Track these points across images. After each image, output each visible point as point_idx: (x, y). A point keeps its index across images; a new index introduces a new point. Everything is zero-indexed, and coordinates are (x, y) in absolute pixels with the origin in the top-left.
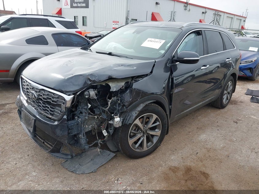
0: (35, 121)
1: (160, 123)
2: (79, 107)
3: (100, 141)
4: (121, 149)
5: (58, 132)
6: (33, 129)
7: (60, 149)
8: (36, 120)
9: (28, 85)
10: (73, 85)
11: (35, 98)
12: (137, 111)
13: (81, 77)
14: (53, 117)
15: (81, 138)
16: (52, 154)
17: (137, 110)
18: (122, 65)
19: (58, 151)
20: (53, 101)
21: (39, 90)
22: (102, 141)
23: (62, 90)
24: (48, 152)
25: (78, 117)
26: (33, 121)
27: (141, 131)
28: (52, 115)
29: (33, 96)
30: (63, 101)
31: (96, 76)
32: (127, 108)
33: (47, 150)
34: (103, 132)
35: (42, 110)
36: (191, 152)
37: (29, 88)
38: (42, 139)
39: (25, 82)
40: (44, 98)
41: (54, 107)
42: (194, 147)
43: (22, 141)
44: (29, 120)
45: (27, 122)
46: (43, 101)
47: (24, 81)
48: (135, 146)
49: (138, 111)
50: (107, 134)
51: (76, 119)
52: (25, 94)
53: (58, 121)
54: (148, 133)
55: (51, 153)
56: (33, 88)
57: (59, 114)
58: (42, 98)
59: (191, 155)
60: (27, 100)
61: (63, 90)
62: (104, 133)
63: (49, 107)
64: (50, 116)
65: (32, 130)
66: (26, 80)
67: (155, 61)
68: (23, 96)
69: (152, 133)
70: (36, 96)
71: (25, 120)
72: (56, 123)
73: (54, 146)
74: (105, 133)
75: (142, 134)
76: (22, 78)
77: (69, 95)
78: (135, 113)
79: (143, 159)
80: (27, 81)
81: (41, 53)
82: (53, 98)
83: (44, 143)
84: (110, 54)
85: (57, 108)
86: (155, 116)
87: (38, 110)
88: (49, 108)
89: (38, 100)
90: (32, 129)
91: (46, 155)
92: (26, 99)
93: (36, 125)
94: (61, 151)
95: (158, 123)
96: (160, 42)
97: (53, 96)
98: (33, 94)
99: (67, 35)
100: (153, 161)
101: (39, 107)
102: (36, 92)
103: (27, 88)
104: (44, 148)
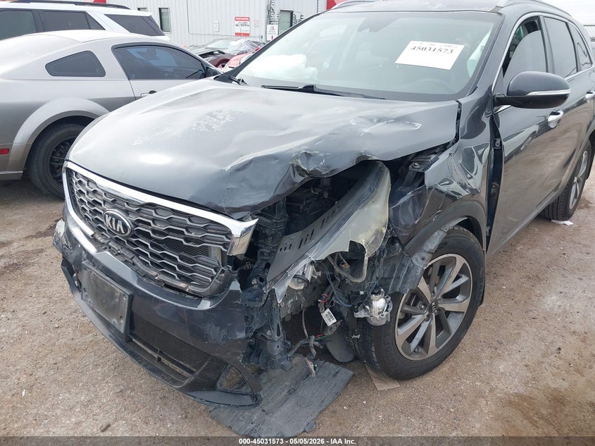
0: (131, 298)
1: (469, 277)
2: (262, 250)
3: (313, 341)
4: (375, 360)
5: (215, 332)
6: (126, 322)
7: (218, 380)
8: (135, 295)
9: (95, 192)
10: (252, 187)
11: (126, 231)
12: (425, 251)
13: (274, 162)
14: (191, 288)
15: (273, 341)
16: (193, 394)
17: (425, 248)
18: (380, 120)
19: (212, 387)
20: (188, 239)
21: (137, 206)
22: (319, 338)
23: (220, 205)
24: (180, 390)
25: (262, 280)
26: (125, 299)
27: (424, 305)
28: (188, 280)
29: (120, 225)
30: (224, 237)
31: (320, 159)
32: (403, 246)
33: (175, 382)
34: (323, 315)
35: (149, 266)
36: (543, 347)
37: (102, 202)
38: (155, 351)
39: (85, 182)
40: (154, 231)
41: (193, 257)
42: (544, 332)
43: (78, 347)
44: (112, 294)
45: (103, 300)
46: (152, 238)
47: (80, 182)
48: (410, 346)
49: (429, 253)
50: (335, 321)
51: (253, 285)
52: (85, 218)
53: (211, 298)
54: (439, 309)
55: (190, 391)
56: (114, 201)
57: (212, 278)
58: (150, 232)
59: (544, 355)
60: (92, 236)
61: (223, 205)
62: (326, 319)
63: (177, 257)
64: (183, 285)
65: (121, 325)
66: (84, 177)
67: (460, 104)
68: (77, 225)
69: (448, 306)
70: (128, 224)
71: (96, 295)
72: (206, 305)
73: (200, 374)
74: (329, 319)
75: (427, 313)
76: (69, 172)
77: (241, 220)
78: (420, 260)
79: (428, 378)
80: (89, 181)
81: (90, 100)
82: (187, 229)
83: (159, 360)
84: (309, 89)
85: (203, 258)
86: (460, 261)
87: (134, 264)
88: (176, 259)
89: (134, 236)
90: (123, 322)
91: (159, 387)
92: (90, 232)
93: (135, 310)
94: (218, 385)
95: (464, 279)
96: (449, 51)
97: (189, 223)
98: (117, 219)
99: (144, 50)
100: (455, 381)
101: (138, 256)
102: (127, 212)
103: (94, 201)
104: (163, 377)
